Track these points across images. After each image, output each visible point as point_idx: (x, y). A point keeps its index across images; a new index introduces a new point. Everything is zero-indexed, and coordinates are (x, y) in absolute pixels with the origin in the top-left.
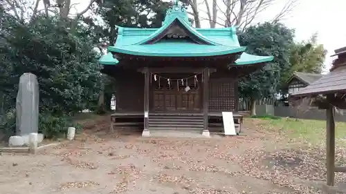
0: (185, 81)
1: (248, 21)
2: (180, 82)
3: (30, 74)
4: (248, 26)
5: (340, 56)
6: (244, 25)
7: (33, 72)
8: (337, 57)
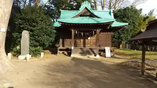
0: (89, 34)
1: (119, 6)
2: (87, 34)
3: (26, 31)
4: (119, 8)
5: (149, 25)
6: (117, 8)
7: (27, 30)
8: (148, 25)
